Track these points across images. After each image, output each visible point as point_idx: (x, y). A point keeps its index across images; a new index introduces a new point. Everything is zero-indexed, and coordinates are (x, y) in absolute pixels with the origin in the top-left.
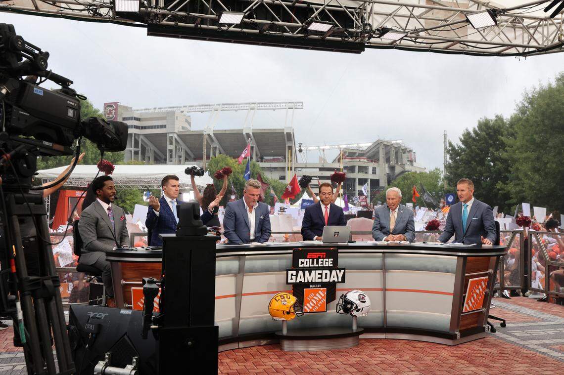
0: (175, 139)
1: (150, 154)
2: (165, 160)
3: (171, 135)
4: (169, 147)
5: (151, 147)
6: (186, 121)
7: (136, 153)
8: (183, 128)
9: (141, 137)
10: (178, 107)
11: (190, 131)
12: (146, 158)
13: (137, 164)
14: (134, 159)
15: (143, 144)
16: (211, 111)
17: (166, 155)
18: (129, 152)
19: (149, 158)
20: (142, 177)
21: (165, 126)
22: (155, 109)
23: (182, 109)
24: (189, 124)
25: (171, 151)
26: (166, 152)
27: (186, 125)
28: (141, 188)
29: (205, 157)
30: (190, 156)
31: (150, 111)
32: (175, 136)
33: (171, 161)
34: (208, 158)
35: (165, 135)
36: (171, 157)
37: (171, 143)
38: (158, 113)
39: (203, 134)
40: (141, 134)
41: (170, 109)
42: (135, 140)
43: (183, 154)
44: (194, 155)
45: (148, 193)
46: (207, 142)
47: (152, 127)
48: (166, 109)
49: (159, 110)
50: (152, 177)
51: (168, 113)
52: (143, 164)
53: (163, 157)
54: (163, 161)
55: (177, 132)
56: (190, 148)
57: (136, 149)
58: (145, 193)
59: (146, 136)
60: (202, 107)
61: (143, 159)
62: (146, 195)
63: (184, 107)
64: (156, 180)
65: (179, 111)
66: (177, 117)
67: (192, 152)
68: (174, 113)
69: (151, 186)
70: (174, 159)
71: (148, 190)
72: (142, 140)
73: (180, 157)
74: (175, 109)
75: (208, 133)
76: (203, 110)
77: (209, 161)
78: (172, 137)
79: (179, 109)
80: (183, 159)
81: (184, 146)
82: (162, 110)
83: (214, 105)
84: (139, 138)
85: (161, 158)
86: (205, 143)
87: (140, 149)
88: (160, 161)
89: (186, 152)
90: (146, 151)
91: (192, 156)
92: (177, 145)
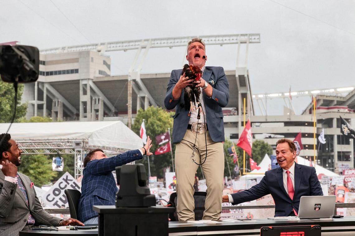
0: (91, 88)
1: (58, 108)
2: (78, 115)
3: (84, 82)
4: (84, 98)
5: (59, 99)
6: (105, 63)
7: (40, 107)
8: (101, 72)
9: (46, 86)
10: (93, 45)
11: (109, 76)
12: (53, 114)
13: (42, 121)
14: (38, 115)
15: (49, 95)
16: (137, 48)
17: (78, 110)
18: (31, 106)
19: (56, 113)
20: (50, 138)
21: (77, 71)
22: (63, 48)
23: (99, 48)
24: (109, 67)
25: (85, 103)
26: (79, 105)
27: (104, 68)
28: (48, 152)
29: (130, 110)
30: (110, 110)
31: (58, 52)
32: (91, 83)
33: (86, 117)
34: (134, 111)
35: (77, 82)
36: (85, 111)
37: (85, 93)
38: (68, 54)
39: (127, 80)
40: (46, 83)
41: (84, 48)
42: (39, 89)
43: (100, 107)
44: (115, 107)
45: (58, 159)
46: (133, 90)
47: (60, 73)
48: (78, 49)
49: (70, 50)
50: (63, 138)
51: (80, 53)
52: (50, 121)
53: (75, 112)
54: (75, 117)
55: (92, 77)
56: (109, 99)
57: (40, 102)
58: (54, 159)
59: (52, 84)
60: (125, 44)
61: (49, 115)
62: (55, 162)
63: (101, 44)
64: (68, 142)
65: (95, 51)
66: (92, 58)
67: (113, 104)
68: (88, 53)
69: (61, 150)
70: (88, 114)
71: (59, 156)
72: (47, 90)
73: (97, 111)
74: (89, 48)
75: (134, 78)
76: (127, 48)
77: (136, 115)
78: (86, 85)
79: (94, 47)
80: (101, 113)
81: (102, 97)
82: (73, 49)
83: (140, 41)
84: (43, 86)
85: (72, 113)
86: (130, 91)
87: (44, 102)
88: (69, 116)
89: (105, 105)
90: (53, 104)
91: (113, 109)
92: (92, 96)
